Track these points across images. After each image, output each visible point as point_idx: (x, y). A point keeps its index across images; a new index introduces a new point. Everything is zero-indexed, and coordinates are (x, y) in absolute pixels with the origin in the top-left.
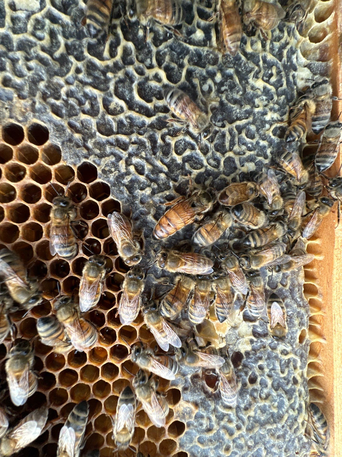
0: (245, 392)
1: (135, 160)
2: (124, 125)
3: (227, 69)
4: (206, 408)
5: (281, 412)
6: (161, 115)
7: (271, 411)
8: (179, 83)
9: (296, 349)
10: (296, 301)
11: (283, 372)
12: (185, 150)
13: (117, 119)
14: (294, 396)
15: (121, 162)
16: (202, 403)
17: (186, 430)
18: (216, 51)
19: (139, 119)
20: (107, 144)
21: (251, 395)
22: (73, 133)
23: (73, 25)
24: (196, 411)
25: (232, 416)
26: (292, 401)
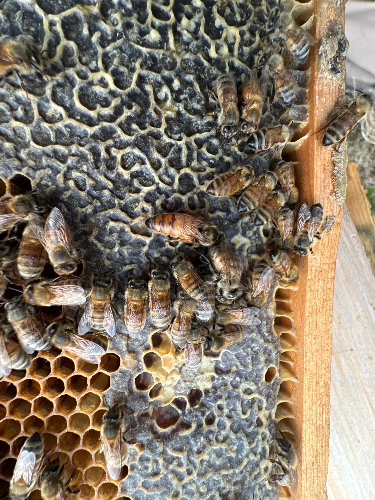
0: (199, 433)
1: (75, 174)
2: (64, 135)
3: (186, 75)
4: (152, 451)
5: (240, 456)
6: (106, 124)
7: (228, 455)
8: (128, 90)
9: (261, 389)
10: (263, 336)
11: (244, 413)
12: (134, 164)
13: (54, 127)
14: (256, 440)
15: (58, 176)
16: (148, 444)
17: (129, 473)
18: (175, 55)
19: (80, 128)
20: (43, 155)
21: (206, 437)
22: (3, 141)
23: (5, 20)
24: (140, 453)
25: (182, 460)
26: (254, 445)
